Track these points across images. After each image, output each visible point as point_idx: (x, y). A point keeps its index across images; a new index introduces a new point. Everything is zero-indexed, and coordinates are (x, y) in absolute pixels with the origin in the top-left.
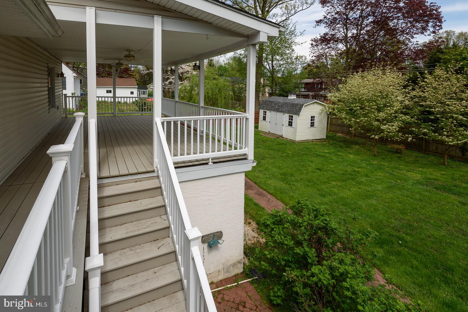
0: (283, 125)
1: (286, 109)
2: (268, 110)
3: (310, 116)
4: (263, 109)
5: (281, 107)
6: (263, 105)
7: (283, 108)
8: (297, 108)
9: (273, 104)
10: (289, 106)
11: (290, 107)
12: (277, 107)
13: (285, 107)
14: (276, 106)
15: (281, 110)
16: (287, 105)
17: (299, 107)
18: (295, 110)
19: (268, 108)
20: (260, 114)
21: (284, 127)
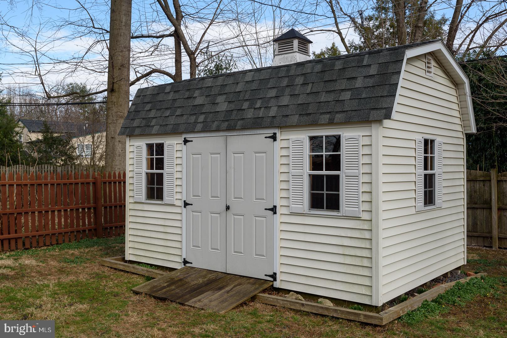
0: (274, 210)
1: (285, 100)
2: (175, 132)
3: (420, 138)
4: (142, 135)
5: (252, 101)
6: (143, 114)
7: (266, 100)
8: (359, 83)
9: (197, 93)
10: (299, 80)
11: (309, 89)
12: (223, 106)
13: (273, 93)
14: (220, 99)
15: (250, 114)
16: (285, 82)
17: (373, 70)
18: (347, 96)
19: (172, 121)
20: (128, 187)
21: (278, 218)
